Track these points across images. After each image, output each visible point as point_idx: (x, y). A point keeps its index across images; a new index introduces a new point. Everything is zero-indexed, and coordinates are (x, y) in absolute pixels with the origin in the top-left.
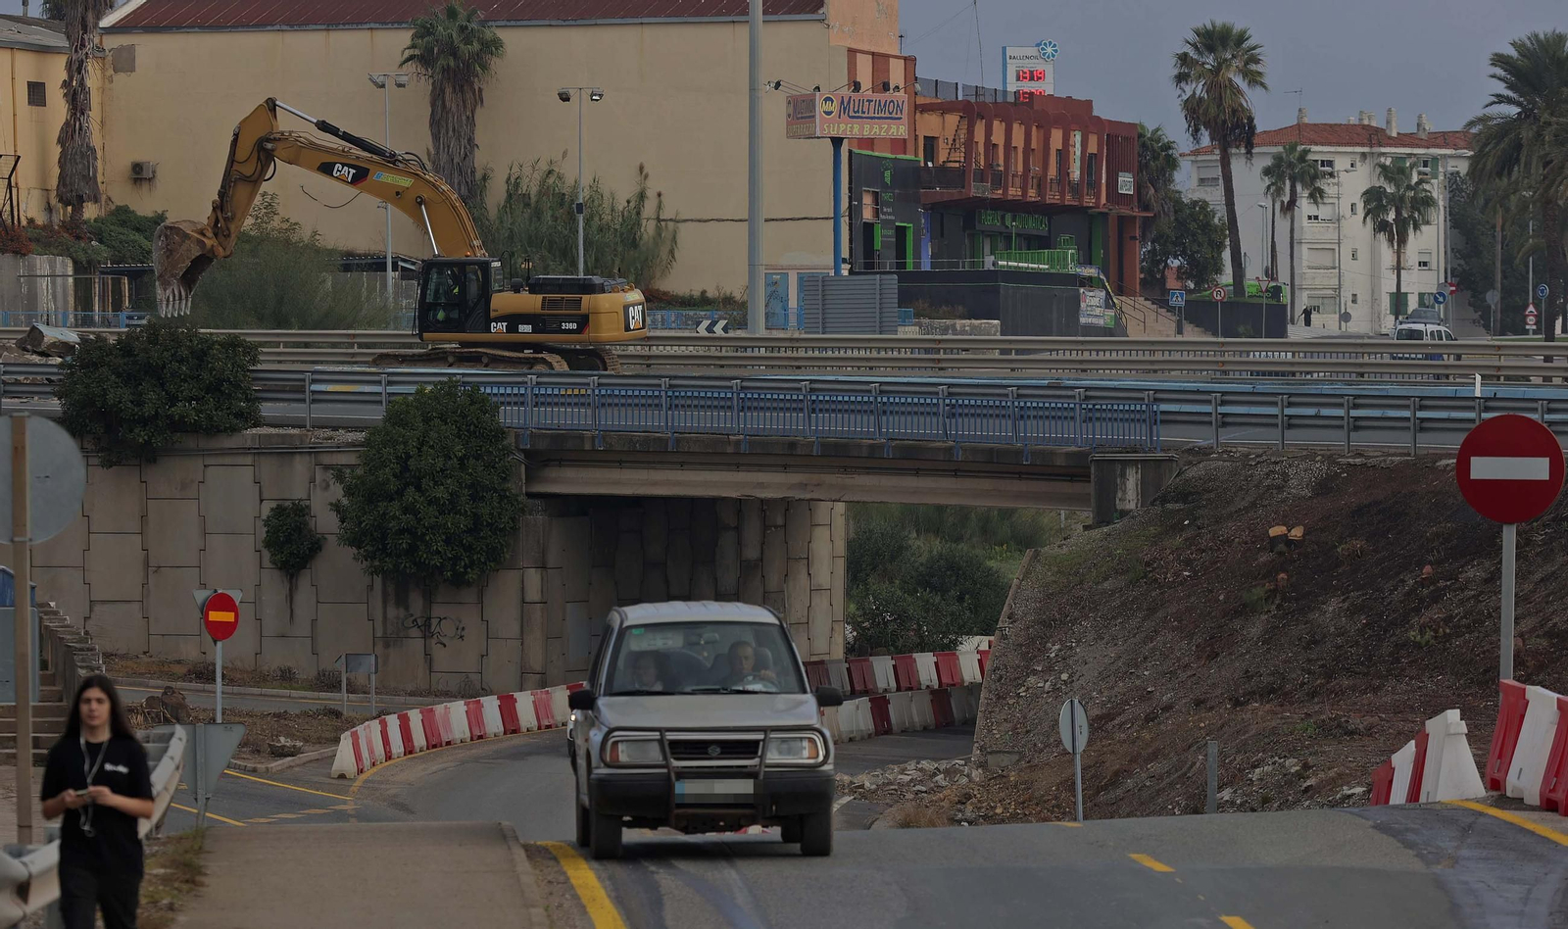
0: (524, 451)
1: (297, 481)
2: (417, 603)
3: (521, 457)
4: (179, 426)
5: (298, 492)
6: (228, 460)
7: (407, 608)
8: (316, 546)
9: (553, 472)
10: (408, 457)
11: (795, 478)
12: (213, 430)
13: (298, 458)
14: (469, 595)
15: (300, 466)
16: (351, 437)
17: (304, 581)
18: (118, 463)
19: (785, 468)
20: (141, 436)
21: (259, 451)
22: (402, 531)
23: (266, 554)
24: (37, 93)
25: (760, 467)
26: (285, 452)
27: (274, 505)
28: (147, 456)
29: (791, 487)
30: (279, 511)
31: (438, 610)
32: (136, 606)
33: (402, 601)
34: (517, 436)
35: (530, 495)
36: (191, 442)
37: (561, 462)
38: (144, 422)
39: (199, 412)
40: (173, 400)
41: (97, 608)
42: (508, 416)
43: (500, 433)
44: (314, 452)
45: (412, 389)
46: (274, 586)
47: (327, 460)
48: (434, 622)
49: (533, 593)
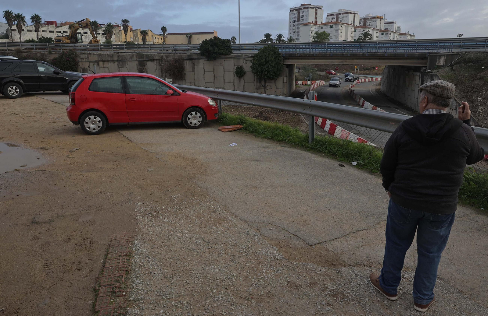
0: (283, 57)
1: (241, 63)
2: (263, 83)
3: (283, 58)
4: (221, 54)
5: (241, 65)
6: (228, 59)
7: (261, 84)
8: (245, 73)
9: (287, 61)
10: (266, 58)
11: (340, 61)
12: (226, 54)
13: (241, 59)
14: (273, 81)
15: (241, 60)
16: (250, 55)
17: (242, 79)
18: (210, 60)
19: (338, 59)
20: (214, 55)
21: (234, 58)
22: (265, 71)
23: (235, 75)
24: (161, 39)
25: (332, 59)
26: (238, 57)
27: (237, 67)
28: (215, 59)
29: (340, 62)
30: (238, 68)
31: (267, 84)
32: (213, 83)
33: (260, 82)
34: (282, 54)
35: (284, 64)
36: (222, 56)
37: (289, 59)
38: (215, 53)
39: (224, 51)
40: (219, 49)
41: (206, 83)
42: (281, 51)
43: (280, 54)
44: (244, 58)
45: (263, 47)
46: (237, 80)
47: (246, 59)
48: (266, 86)
49: (285, 81)
